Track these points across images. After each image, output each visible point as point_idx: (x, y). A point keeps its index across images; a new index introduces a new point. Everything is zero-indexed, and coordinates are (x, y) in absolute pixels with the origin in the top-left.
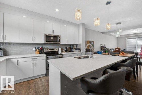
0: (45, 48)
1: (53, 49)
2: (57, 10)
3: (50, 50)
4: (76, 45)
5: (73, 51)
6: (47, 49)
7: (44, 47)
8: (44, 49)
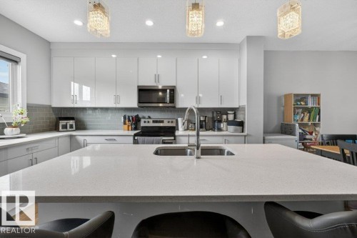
0: (144, 118)
1: (162, 122)
2: (149, 23)
3: (154, 122)
4: (235, 110)
5: (220, 130)
6: (147, 120)
7: (141, 115)
8: (142, 120)
